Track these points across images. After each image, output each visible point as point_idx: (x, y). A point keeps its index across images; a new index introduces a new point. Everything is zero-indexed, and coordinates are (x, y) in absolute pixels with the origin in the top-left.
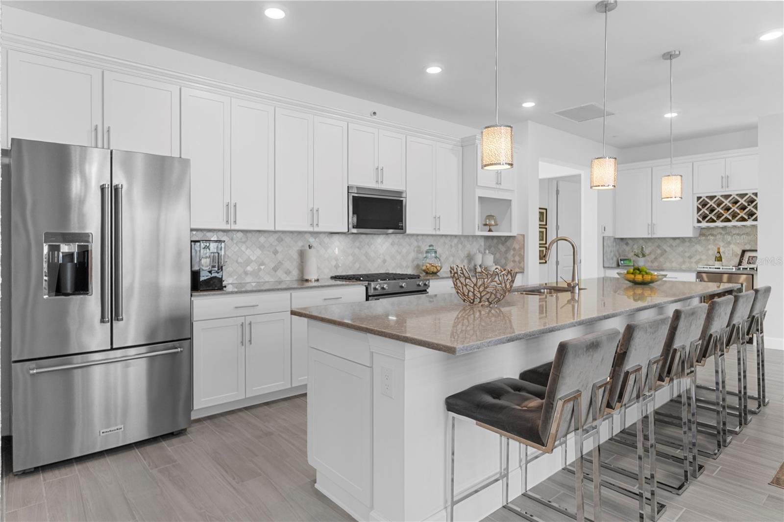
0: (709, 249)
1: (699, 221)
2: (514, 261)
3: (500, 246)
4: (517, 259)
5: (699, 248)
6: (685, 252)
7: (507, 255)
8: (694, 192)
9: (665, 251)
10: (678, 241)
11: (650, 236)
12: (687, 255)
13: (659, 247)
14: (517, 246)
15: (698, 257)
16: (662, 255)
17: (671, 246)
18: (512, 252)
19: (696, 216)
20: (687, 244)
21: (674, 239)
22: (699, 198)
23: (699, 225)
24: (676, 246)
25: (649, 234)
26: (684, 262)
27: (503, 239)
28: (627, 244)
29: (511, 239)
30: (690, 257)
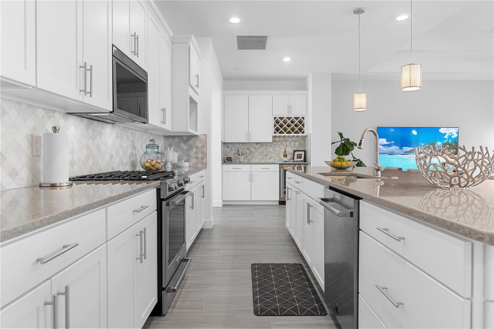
0: (276, 150)
1: (275, 133)
2: (197, 158)
3: (182, 145)
4: (200, 155)
5: (271, 149)
6: (263, 152)
7: (189, 153)
8: (273, 114)
9: (252, 152)
10: (259, 145)
11: (247, 141)
12: (264, 154)
13: (248, 149)
14: (200, 145)
15: (270, 155)
16: (250, 154)
17: (255, 148)
18: (195, 150)
19: (274, 129)
20: (264, 147)
21: (257, 143)
22: (275, 118)
23: (275, 135)
24: (258, 148)
25: (247, 140)
26: (263, 159)
27: (185, 138)
28: (228, 147)
29: (194, 139)
30: (266, 155)
